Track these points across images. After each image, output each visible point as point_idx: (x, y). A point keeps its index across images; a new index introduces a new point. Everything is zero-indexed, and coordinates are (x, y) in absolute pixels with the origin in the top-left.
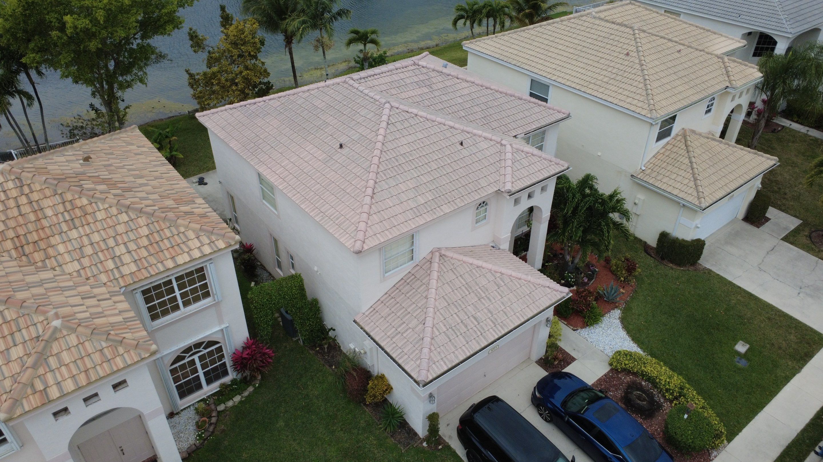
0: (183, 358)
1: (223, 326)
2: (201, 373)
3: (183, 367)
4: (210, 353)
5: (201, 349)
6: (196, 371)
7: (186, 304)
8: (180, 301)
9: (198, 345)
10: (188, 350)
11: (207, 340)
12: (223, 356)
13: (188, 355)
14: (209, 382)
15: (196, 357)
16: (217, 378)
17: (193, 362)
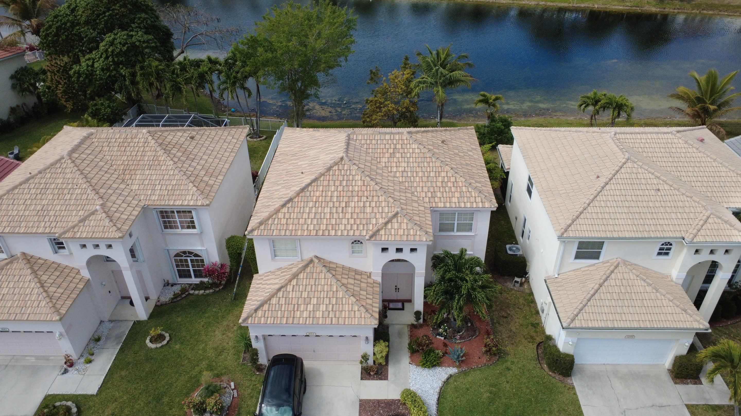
0: (182, 256)
1: (203, 248)
2: (191, 269)
3: (181, 261)
4: (197, 261)
5: (191, 256)
6: (188, 266)
7: (182, 227)
8: (179, 225)
9: (190, 253)
10: (184, 252)
11: (195, 252)
12: (203, 265)
13: (184, 256)
14: (196, 276)
15: (189, 259)
16: (200, 276)
17: (186, 261)
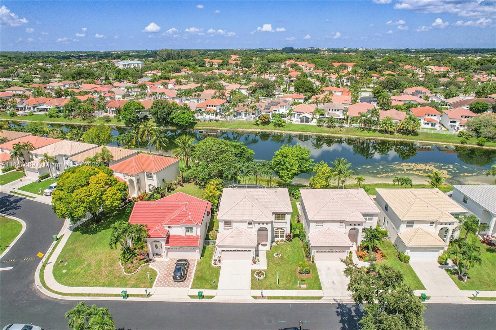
1: (286, 227)
2: (279, 234)
3: (277, 231)
4: (282, 231)
6: (279, 233)
7: (281, 220)
8: (280, 219)
9: (281, 228)
12: (284, 233)
13: (278, 229)
14: (280, 237)
15: (280, 231)
16: (282, 237)
